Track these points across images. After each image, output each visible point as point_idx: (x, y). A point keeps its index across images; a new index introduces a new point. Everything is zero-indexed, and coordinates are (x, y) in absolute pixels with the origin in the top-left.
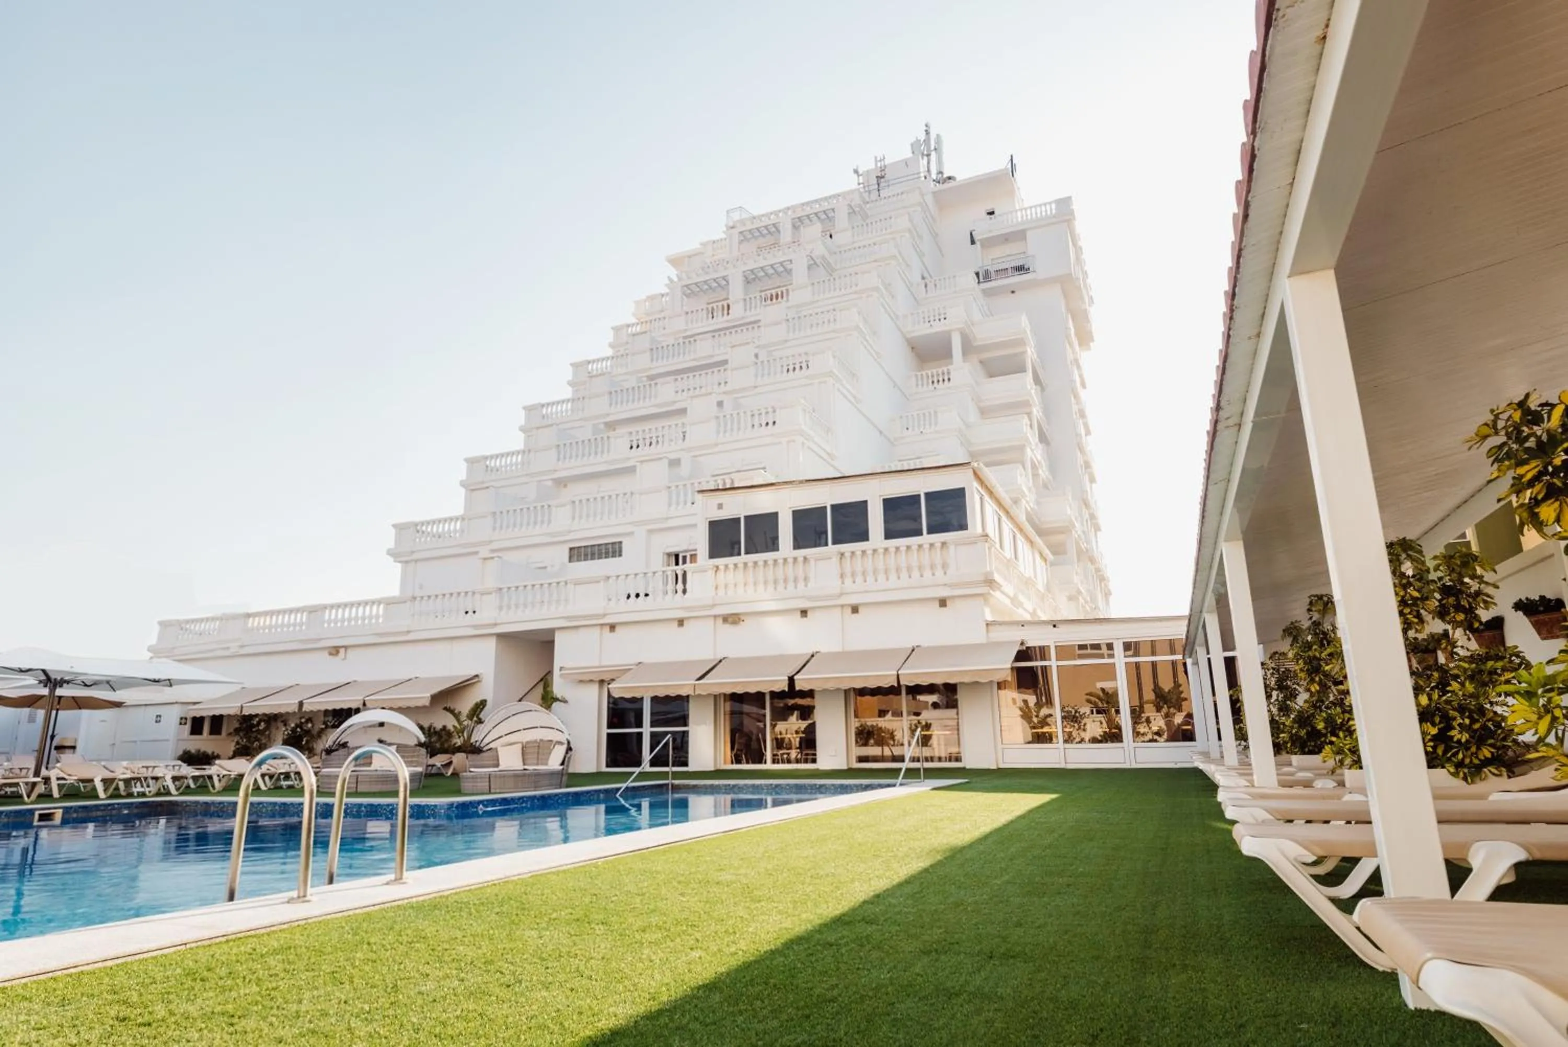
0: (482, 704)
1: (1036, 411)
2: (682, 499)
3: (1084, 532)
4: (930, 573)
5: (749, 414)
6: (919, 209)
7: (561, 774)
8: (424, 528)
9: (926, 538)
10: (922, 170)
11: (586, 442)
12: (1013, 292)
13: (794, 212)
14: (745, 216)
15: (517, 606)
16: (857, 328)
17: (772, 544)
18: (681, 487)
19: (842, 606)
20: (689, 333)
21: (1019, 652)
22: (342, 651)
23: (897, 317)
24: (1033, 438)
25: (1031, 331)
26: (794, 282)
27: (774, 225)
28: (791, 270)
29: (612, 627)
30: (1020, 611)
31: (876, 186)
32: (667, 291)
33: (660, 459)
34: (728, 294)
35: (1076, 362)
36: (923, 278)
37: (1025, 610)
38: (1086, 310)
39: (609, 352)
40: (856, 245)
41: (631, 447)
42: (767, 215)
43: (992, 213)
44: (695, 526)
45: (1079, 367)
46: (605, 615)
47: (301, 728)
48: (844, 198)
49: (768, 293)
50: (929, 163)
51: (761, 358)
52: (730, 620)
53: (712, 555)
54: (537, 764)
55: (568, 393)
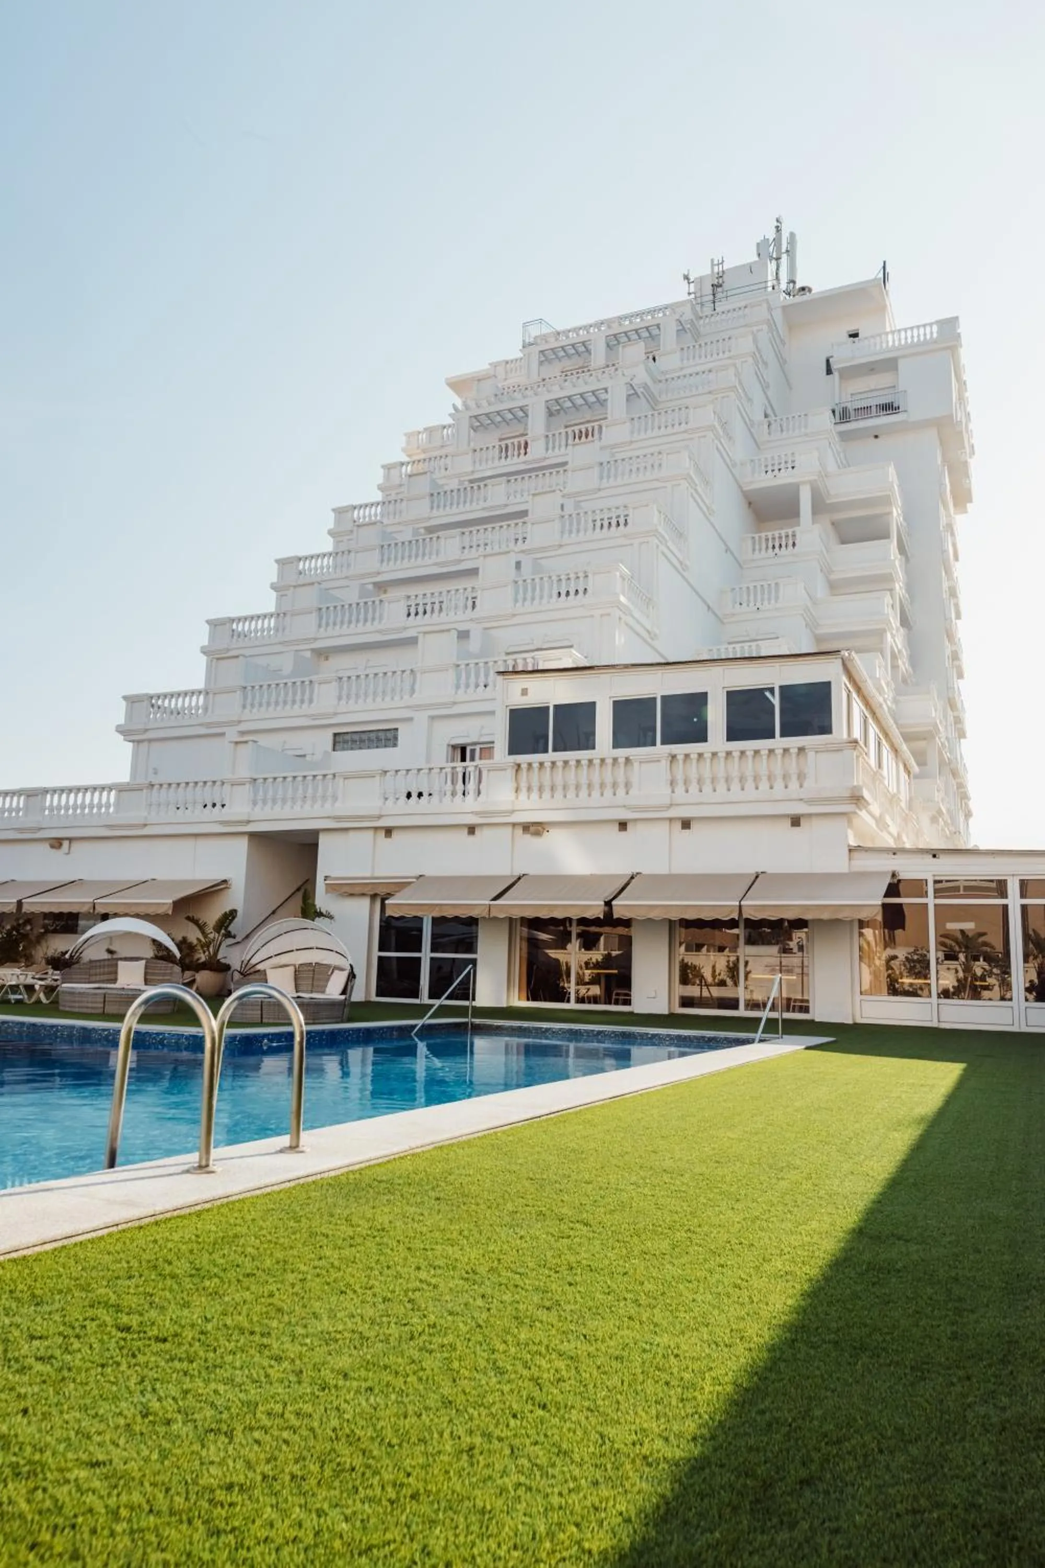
0: (232, 914)
1: (899, 587)
2: (472, 680)
3: (947, 738)
4: (782, 785)
5: (554, 578)
6: (765, 327)
7: (342, 1004)
8: (160, 702)
9: (779, 742)
10: (770, 278)
11: (354, 606)
12: (876, 437)
13: (609, 327)
14: (545, 330)
15: (274, 801)
16: (688, 477)
17: (586, 741)
18: (472, 666)
19: (671, 820)
20: (477, 476)
21: (890, 885)
22: (66, 844)
23: (734, 465)
24: (895, 622)
25: (899, 486)
26: (609, 416)
27: (583, 343)
28: (606, 400)
29: (389, 832)
30: (885, 835)
31: (711, 297)
32: (450, 421)
33: (448, 630)
34: (526, 429)
35: (950, 527)
36: (766, 416)
37: (890, 833)
38: (966, 462)
39: (378, 496)
40: (687, 371)
41: (409, 615)
42: (576, 330)
43: (855, 335)
44: (492, 713)
45: (953, 534)
46: (380, 817)
47: (18, 931)
48: (673, 311)
49: (576, 429)
50: (778, 269)
51: (567, 511)
52: (532, 829)
53: (513, 750)
54: (312, 992)
55: (328, 545)
